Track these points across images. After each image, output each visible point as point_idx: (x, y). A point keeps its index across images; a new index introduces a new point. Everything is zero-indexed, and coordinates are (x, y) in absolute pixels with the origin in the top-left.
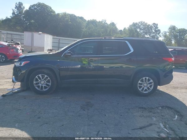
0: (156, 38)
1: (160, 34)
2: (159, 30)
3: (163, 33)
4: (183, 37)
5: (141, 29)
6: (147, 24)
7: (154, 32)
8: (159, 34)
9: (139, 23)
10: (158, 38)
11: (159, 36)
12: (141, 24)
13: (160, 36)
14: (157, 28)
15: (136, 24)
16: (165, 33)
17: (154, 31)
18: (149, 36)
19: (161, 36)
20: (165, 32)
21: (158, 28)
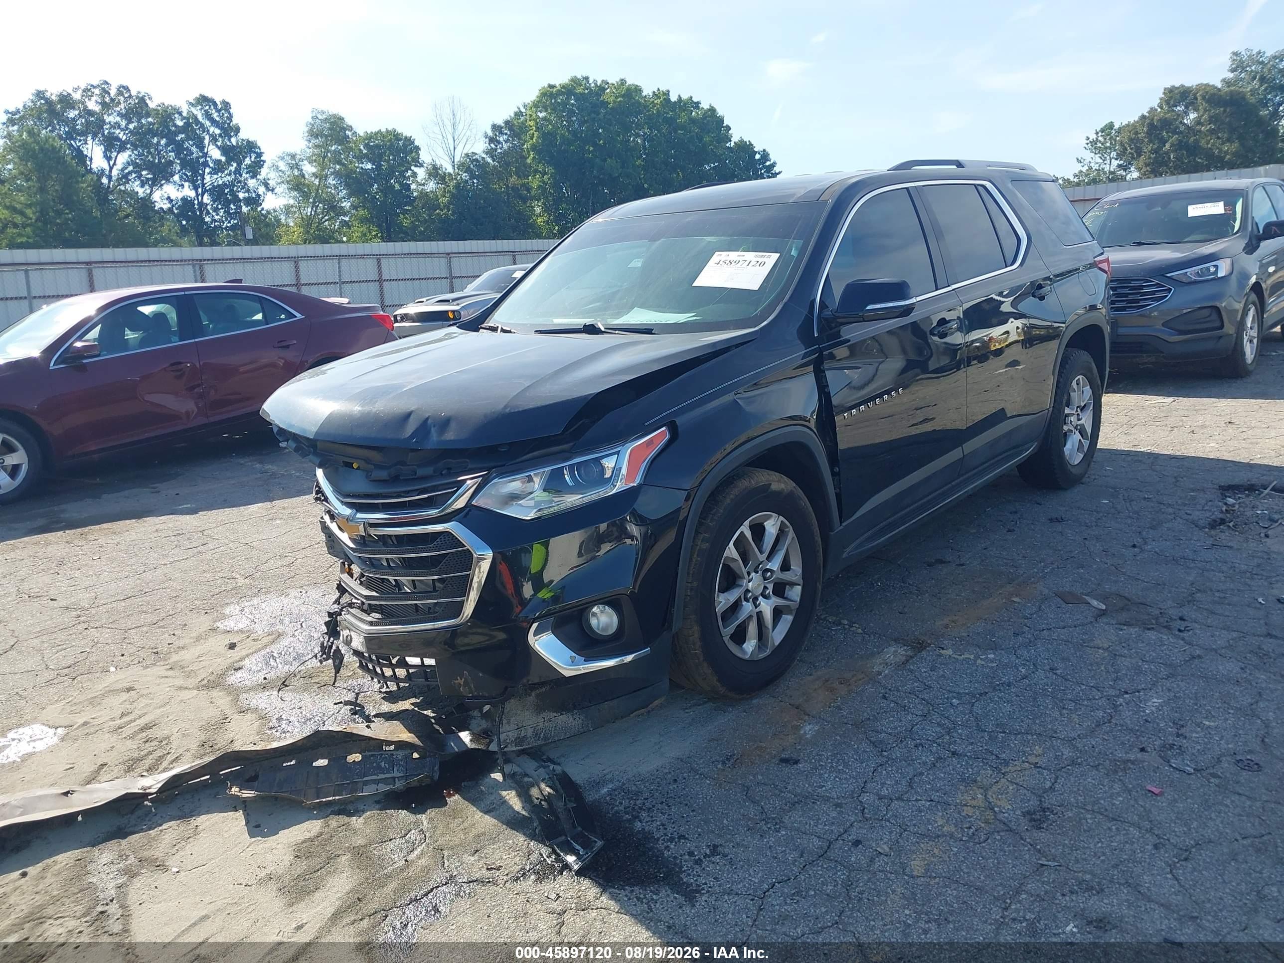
0: (249, 201)
1: (264, 172)
2: (251, 146)
3: (282, 166)
4: (401, 184)
5: (111, 144)
6: (152, 105)
7: (218, 161)
8: (255, 170)
9: (87, 92)
10: (254, 201)
11: (262, 190)
12: (104, 105)
13: (266, 185)
14: (229, 130)
15: (66, 100)
16: (294, 162)
17: (215, 153)
18: (192, 194)
19: (272, 183)
20: (293, 157)
21: (237, 130)
